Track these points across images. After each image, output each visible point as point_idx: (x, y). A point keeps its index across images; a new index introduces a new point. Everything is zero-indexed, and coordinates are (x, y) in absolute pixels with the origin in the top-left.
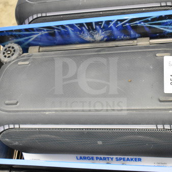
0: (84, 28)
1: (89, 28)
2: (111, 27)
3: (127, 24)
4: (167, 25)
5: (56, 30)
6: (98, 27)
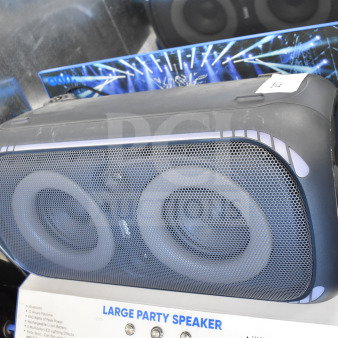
0: (166, 68)
1: (173, 67)
2: (205, 66)
3: (229, 59)
4: (288, 63)
5: (128, 73)
6: (186, 65)
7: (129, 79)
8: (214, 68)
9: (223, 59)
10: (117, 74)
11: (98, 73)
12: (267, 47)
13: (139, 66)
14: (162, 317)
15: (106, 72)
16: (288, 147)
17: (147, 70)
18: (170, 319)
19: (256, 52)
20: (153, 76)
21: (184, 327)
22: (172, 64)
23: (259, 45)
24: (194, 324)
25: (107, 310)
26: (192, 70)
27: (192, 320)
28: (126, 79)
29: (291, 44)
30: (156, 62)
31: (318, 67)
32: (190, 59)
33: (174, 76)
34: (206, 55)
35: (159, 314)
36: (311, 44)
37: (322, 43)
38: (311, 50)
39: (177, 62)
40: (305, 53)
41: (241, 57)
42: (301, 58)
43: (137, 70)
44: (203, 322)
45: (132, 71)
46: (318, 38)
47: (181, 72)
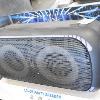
0: (49, 15)
3: (69, 13)
4: (87, 16)
5: (37, 16)
6: (55, 14)
7: (38, 18)
8: (64, 16)
9: (67, 13)
10: (34, 16)
11: (28, 16)
12: (81, 10)
13: (41, 14)
14: (42, 93)
15: (31, 16)
16: (86, 41)
17: (43, 15)
18: (45, 94)
19: (77, 11)
20: (45, 17)
21: (49, 97)
22: (51, 14)
23: (79, 9)
24: (52, 96)
25: (25, 90)
26: (57, 16)
27: (52, 95)
28: (37, 18)
29: (89, 10)
30: (46, 13)
31: (97, 17)
32: (57, 13)
33: (52, 18)
34: (62, 12)
35: (41, 93)
36: (95, 10)
37: (98, 10)
38: (95, 12)
39: (53, 13)
40: (93, 13)
41: (73, 13)
42: (91, 14)
43: (40, 15)
44: (55, 96)
45: (39, 16)
46: (97, 8)
47: (54, 17)
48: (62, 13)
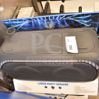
48: (57, 19)
